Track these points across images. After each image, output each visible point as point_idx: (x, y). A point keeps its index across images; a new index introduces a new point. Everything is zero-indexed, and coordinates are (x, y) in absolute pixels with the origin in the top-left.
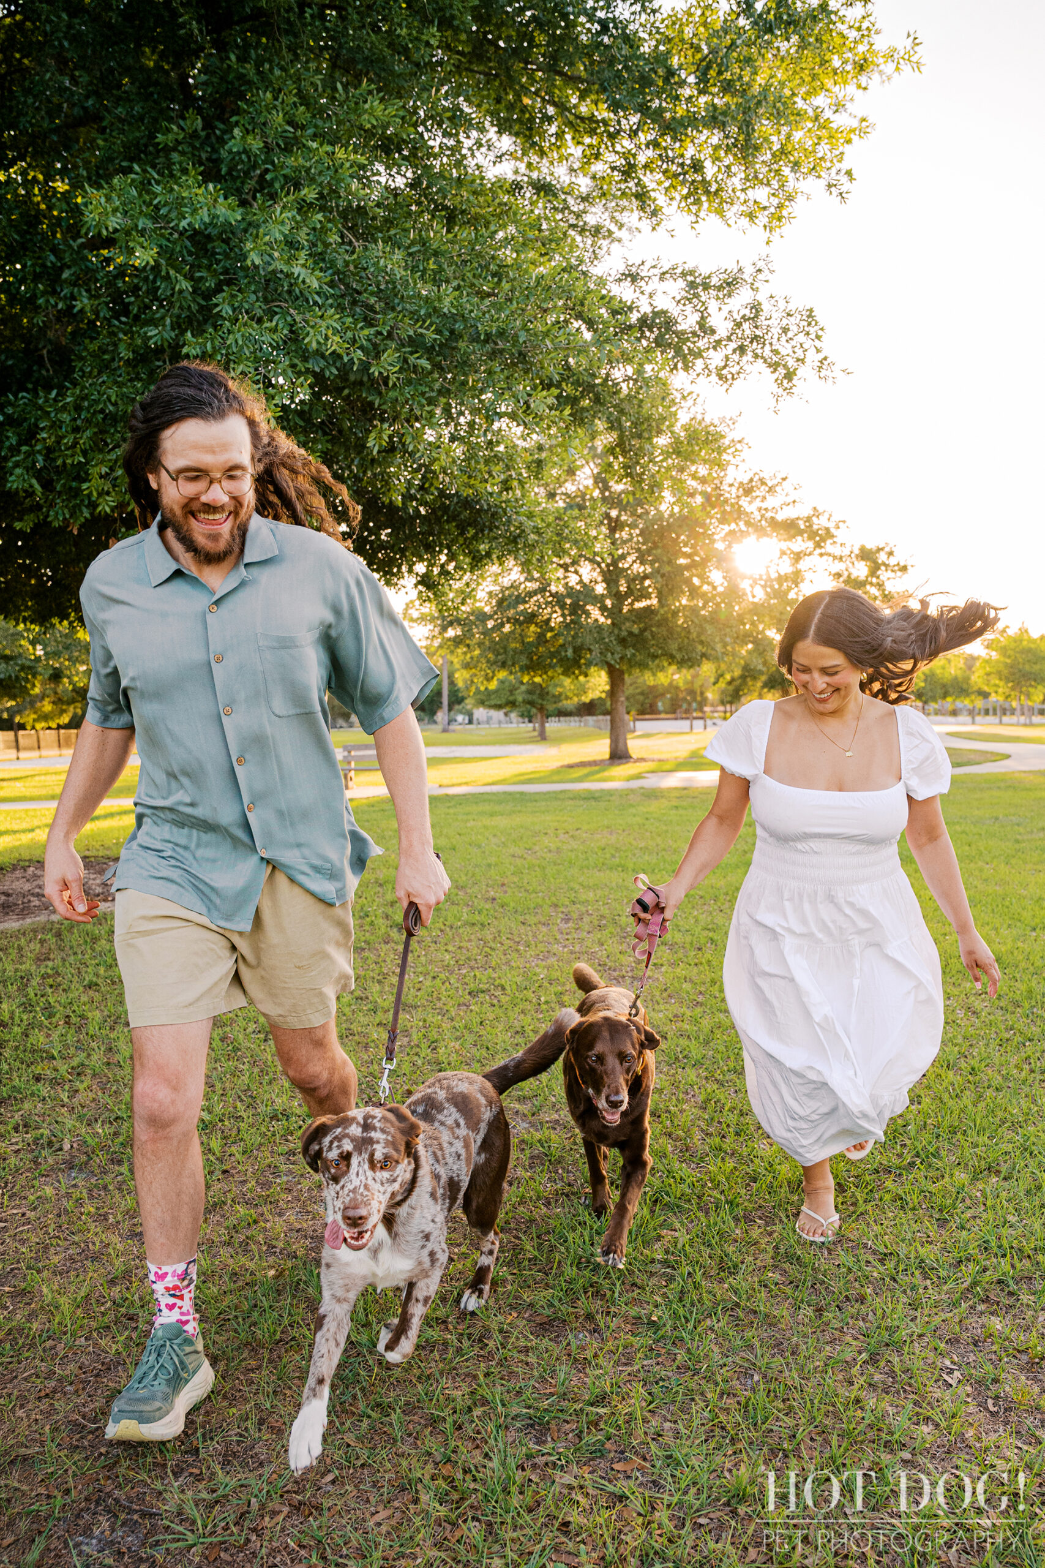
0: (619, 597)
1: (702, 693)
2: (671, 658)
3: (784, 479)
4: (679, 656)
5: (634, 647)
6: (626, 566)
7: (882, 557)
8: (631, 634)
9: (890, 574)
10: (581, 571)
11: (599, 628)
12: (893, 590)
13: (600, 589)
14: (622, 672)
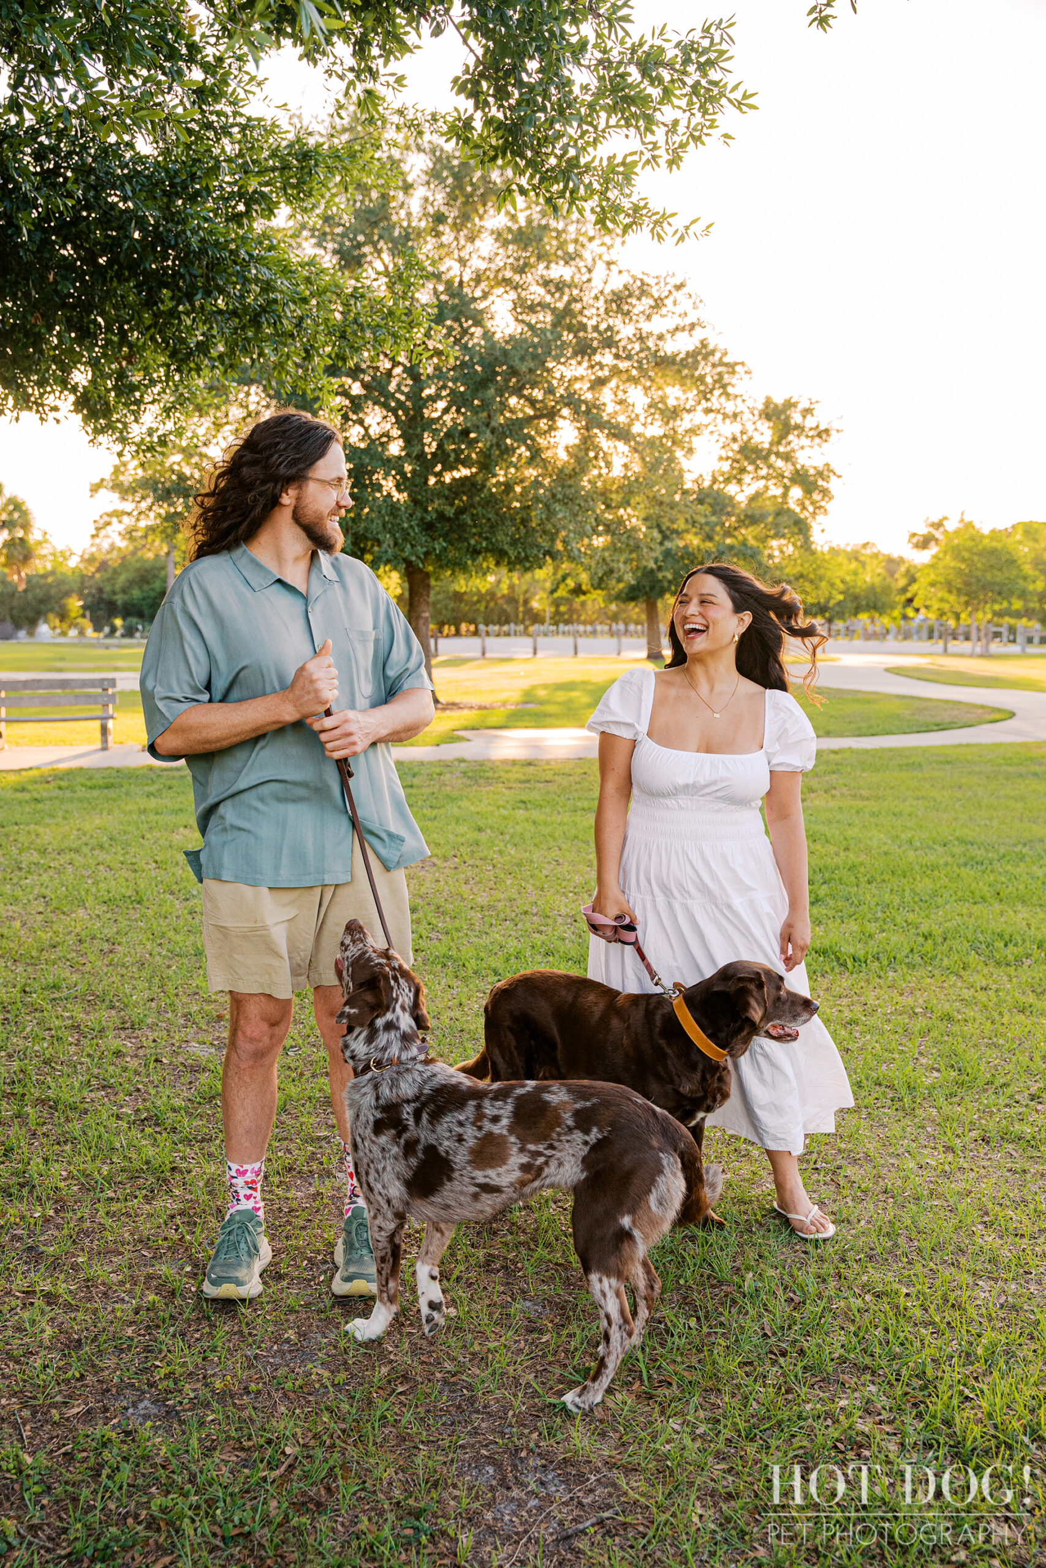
0: (425, 464)
1: (526, 602)
2: (500, 555)
3: (679, 287)
4: (512, 554)
5: (445, 536)
6: (435, 415)
7: (796, 418)
8: (441, 516)
9: (804, 441)
10: (368, 421)
11: (394, 508)
12: (808, 463)
13: (395, 449)
14: (427, 575)
